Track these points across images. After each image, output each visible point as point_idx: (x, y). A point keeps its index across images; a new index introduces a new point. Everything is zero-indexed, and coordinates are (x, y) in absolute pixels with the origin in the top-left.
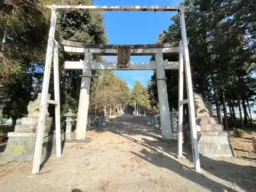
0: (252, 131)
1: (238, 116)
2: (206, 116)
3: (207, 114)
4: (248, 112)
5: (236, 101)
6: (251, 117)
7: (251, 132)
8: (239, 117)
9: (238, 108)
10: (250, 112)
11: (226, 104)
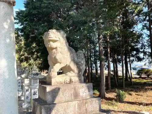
0: (132, 91)
1: (120, 73)
2: (71, 81)
3: (73, 76)
4: (129, 68)
5: (119, 57)
6: (131, 74)
7: (130, 92)
8: (121, 75)
9: (121, 64)
10: (131, 69)
11: (111, 60)
